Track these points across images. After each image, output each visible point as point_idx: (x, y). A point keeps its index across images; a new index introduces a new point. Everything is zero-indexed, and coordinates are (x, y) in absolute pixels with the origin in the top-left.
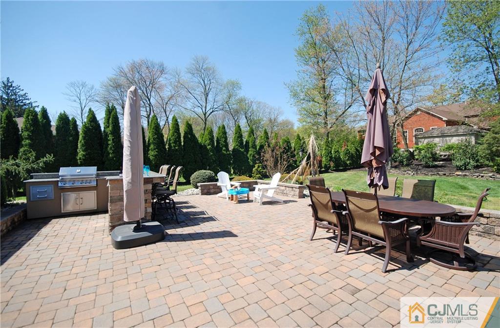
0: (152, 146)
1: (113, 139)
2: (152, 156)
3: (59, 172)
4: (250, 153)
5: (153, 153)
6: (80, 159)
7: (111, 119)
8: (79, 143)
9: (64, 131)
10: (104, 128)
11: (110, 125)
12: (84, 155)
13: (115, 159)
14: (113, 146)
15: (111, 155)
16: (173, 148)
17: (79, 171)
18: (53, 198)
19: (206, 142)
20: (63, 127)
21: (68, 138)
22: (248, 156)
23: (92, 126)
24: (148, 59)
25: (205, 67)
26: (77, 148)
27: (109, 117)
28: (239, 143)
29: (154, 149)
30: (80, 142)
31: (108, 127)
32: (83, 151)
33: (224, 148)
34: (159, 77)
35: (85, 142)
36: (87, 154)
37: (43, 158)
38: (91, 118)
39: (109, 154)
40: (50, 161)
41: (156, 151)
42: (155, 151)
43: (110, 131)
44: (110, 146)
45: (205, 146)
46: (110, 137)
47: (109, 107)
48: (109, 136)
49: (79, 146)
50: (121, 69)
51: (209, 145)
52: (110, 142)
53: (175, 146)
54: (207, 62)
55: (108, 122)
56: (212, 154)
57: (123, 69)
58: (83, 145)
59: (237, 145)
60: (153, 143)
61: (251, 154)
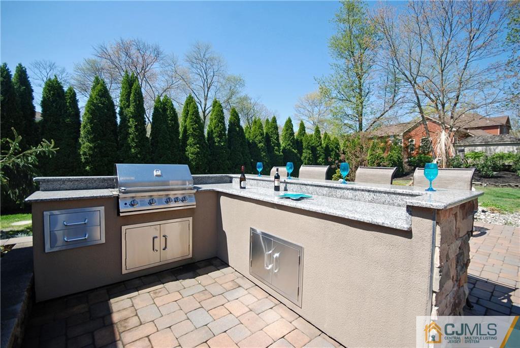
0: (191, 140)
1: (136, 126)
2: (192, 153)
3: (116, 174)
4: (304, 155)
5: (192, 150)
6: (85, 154)
7: (132, 95)
8: (82, 128)
9: (56, 108)
10: (121, 108)
11: (131, 104)
12: (90, 148)
13: (139, 156)
14: (136, 136)
15: (133, 150)
16: (217, 144)
17: (159, 173)
18: (103, 241)
19: (257, 139)
20: (53, 102)
21: (63, 120)
22: (302, 158)
23: (103, 104)
24: (140, 39)
25: (207, 56)
26: (79, 136)
27: (129, 93)
28: (291, 142)
29: (195, 144)
30: (85, 127)
31: (128, 106)
32: (89, 141)
33: (276, 148)
34: (153, 62)
35: (92, 128)
36: (95, 147)
37: (36, 146)
38: (101, 90)
39: (130, 148)
40: (49, 151)
41: (197, 147)
42: (195, 147)
43: (132, 113)
44: (131, 136)
45: (254, 144)
46: (131, 122)
47: (128, 75)
48: (129, 122)
49: (82, 133)
50: (104, 50)
51: (260, 142)
52: (131, 130)
53: (219, 142)
54: (210, 50)
55: (128, 100)
56: (264, 154)
57: (106, 49)
58: (88, 133)
59: (289, 145)
60: (193, 135)
61: (306, 157)
